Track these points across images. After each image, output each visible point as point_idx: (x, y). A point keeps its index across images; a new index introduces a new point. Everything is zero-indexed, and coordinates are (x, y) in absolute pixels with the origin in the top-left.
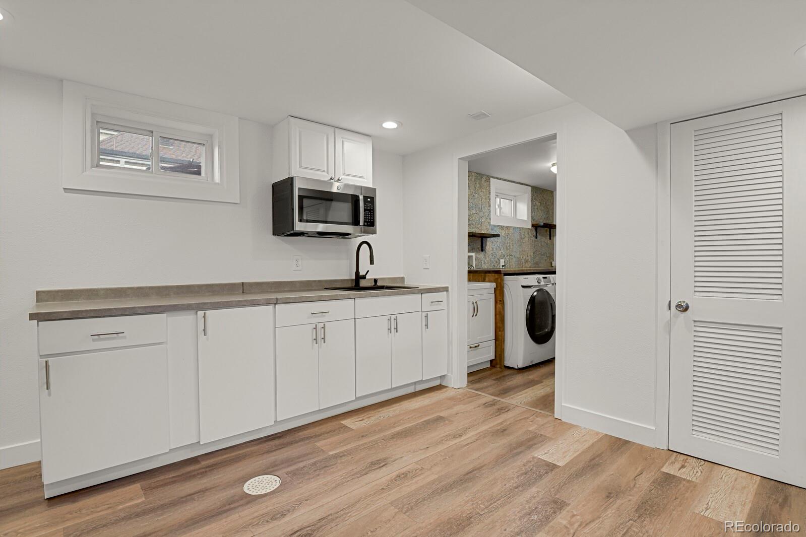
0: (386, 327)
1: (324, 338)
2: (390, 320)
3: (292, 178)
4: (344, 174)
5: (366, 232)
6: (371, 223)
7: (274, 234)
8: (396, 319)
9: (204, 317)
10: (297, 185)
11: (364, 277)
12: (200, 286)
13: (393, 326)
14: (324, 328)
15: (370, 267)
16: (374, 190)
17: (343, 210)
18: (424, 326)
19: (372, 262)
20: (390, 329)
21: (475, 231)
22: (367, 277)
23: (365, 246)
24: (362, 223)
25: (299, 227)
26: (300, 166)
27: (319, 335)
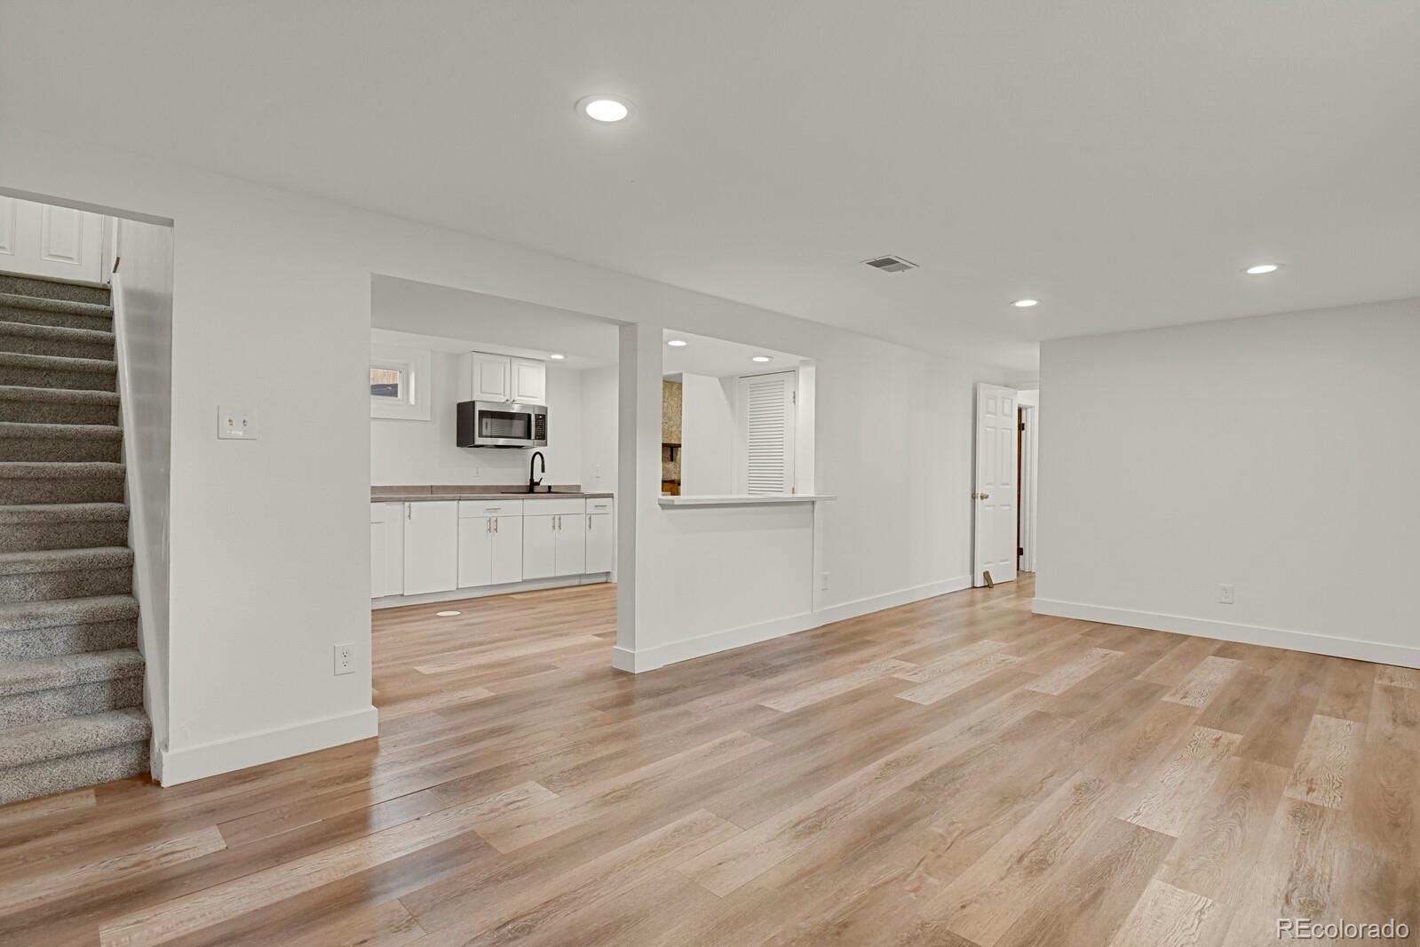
0: (551, 525)
1: (496, 529)
2: (554, 519)
3: (474, 402)
4: (519, 396)
5: (539, 445)
6: (542, 436)
7: (458, 446)
8: (560, 519)
9: (410, 507)
10: (478, 407)
11: (538, 484)
12: (398, 487)
13: (557, 523)
14: (496, 521)
15: (542, 475)
16: (546, 409)
17: (519, 426)
18: (588, 527)
19: (543, 471)
20: (554, 527)
21: (667, 441)
22: (541, 484)
23: (538, 456)
24: (533, 437)
25: (479, 441)
26: (481, 392)
27: (493, 527)
